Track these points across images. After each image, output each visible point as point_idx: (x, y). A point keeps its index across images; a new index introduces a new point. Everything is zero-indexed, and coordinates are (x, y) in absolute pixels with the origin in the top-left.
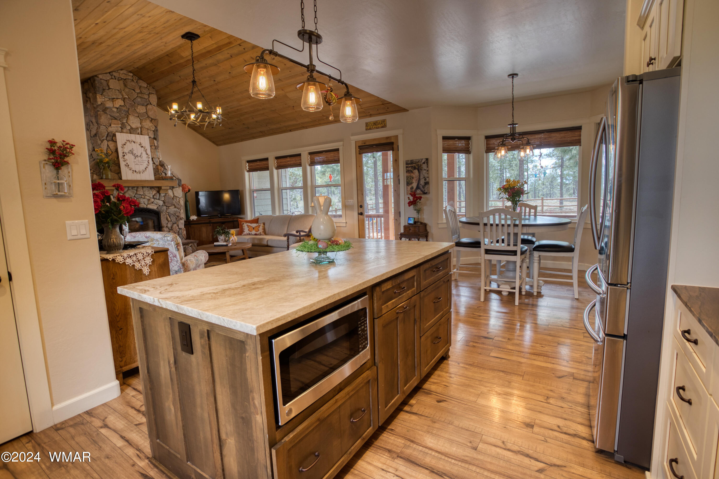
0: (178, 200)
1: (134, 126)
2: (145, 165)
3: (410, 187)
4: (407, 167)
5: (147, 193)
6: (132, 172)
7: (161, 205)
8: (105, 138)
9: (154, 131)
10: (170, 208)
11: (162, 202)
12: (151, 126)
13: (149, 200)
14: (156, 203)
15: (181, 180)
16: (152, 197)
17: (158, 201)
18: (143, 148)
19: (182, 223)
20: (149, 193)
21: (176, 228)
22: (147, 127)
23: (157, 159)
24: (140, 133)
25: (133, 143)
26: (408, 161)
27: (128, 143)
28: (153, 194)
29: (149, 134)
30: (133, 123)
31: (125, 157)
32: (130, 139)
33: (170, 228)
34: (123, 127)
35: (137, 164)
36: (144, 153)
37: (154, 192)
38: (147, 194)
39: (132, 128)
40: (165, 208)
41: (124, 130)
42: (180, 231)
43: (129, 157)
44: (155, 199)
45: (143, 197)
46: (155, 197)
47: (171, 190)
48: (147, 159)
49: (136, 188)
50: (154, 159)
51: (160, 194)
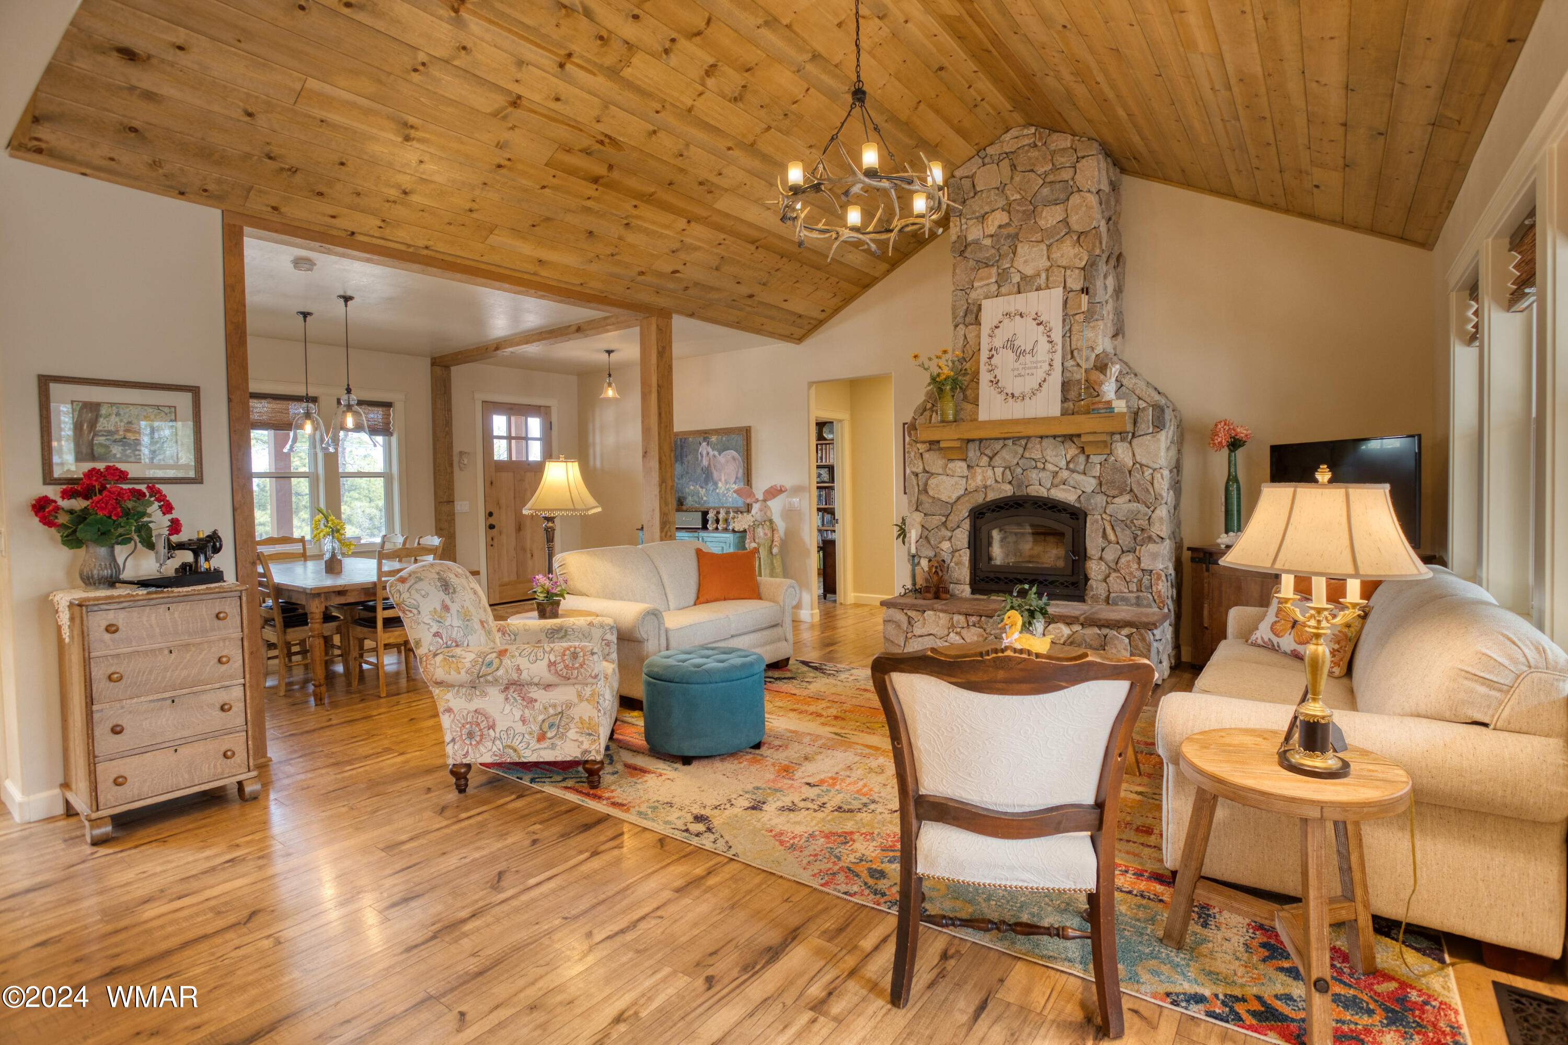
0: (1149, 478)
1: (1029, 271)
2: (1040, 375)
5: (1050, 454)
6: (1004, 397)
7: (1089, 490)
8: (959, 319)
9: (1083, 269)
10: (1116, 500)
11: (1094, 482)
12: (1075, 256)
13: (1055, 474)
14: (1072, 483)
15: (1166, 409)
16: (1063, 464)
17: (1082, 477)
18: (1041, 327)
19: (1153, 555)
20: (1056, 456)
21: (1128, 566)
22: (1064, 264)
23: (1089, 352)
24: (1043, 286)
25: (1018, 317)
27: (1006, 321)
28: (1069, 458)
29: (1069, 281)
30: (1026, 262)
31: (993, 361)
32: (1012, 310)
33: (1113, 565)
34: (1003, 277)
35: (1020, 375)
36: (1043, 340)
37: (1072, 451)
38: (1048, 458)
39: (1024, 277)
40: (1100, 500)
41: (1003, 290)
42: (1146, 581)
43: (1005, 359)
44: (1073, 471)
45: (1040, 465)
46: (1071, 466)
47: (1126, 445)
48: (1047, 358)
49: (1023, 442)
50: (1076, 353)
51: (1088, 456)
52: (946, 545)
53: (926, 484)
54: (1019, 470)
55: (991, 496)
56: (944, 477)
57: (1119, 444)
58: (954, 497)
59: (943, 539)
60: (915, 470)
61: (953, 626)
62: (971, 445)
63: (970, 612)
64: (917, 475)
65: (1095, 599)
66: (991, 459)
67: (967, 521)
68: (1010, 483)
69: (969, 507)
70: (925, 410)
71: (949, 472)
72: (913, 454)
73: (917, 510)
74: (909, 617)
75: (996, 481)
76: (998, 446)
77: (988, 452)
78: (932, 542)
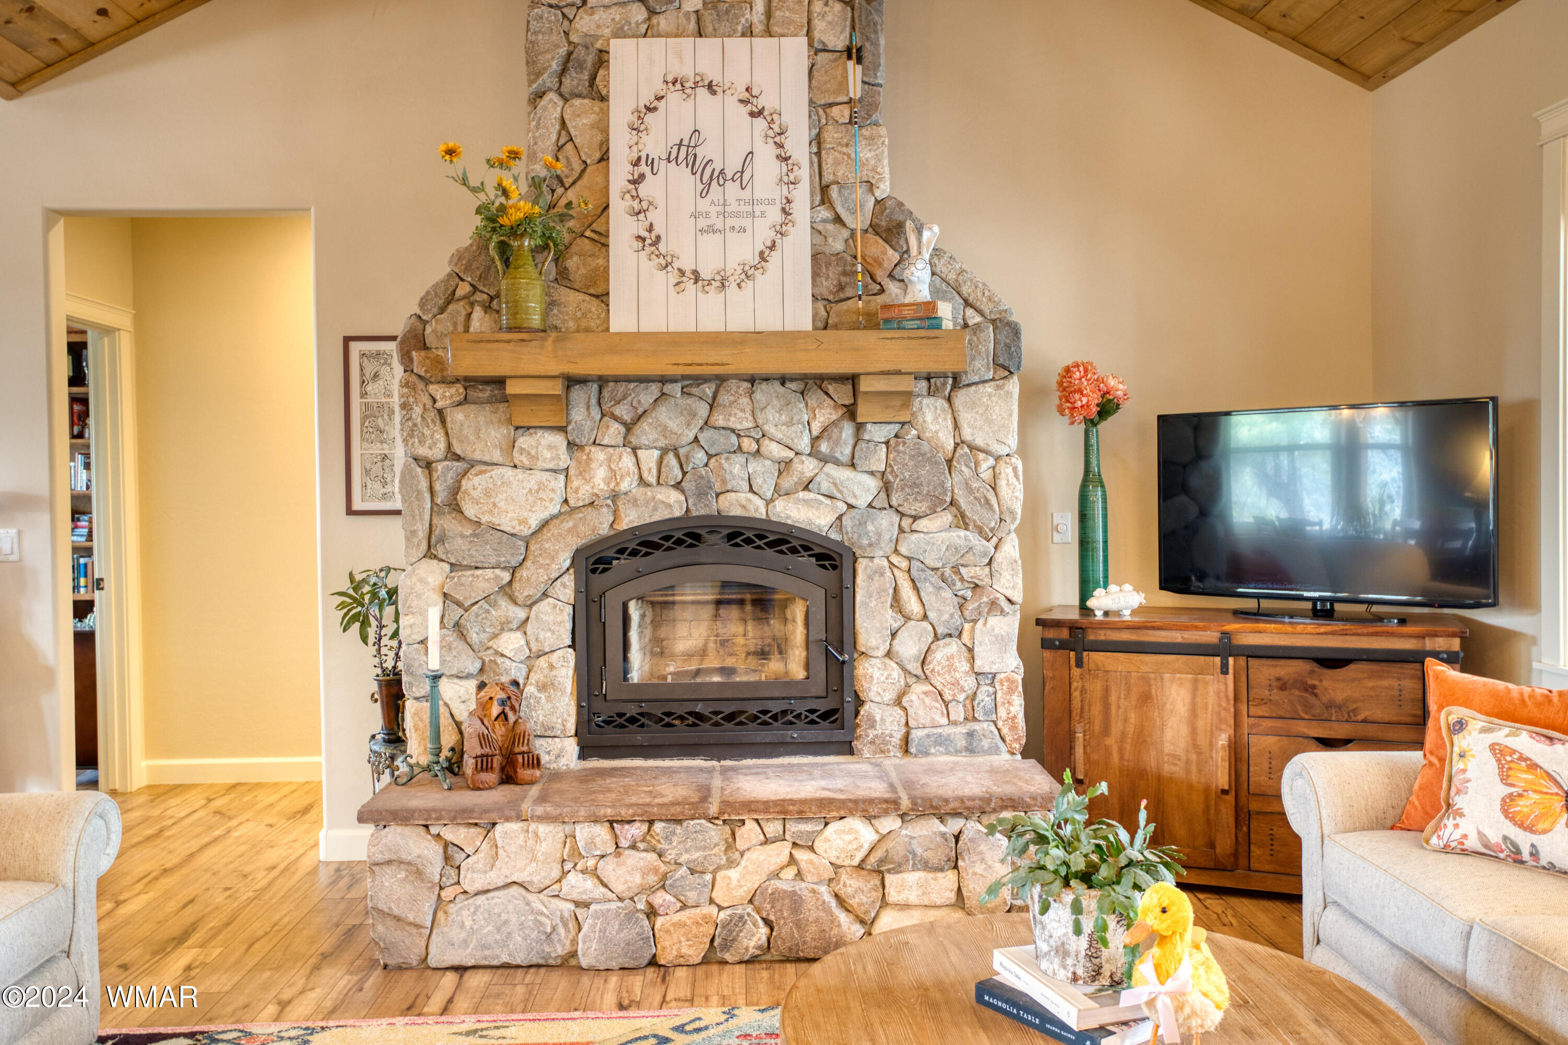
0: (986, 475)
2: (763, 233)
5: (773, 420)
6: (673, 278)
7: (862, 502)
8: (546, 80)
10: (922, 524)
11: (873, 484)
13: (785, 466)
14: (825, 486)
15: (1015, 331)
16: (804, 443)
17: (843, 474)
18: (760, 123)
19: (1001, 641)
20: (790, 423)
21: (951, 668)
23: (860, 192)
24: (759, 28)
25: (702, 92)
27: (674, 98)
28: (816, 428)
29: (819, 26)
31: (644, 190)
32: (687, 71)
35: (711, 230)
36: (766, 154)
37: (825, 414)
38: (770, 429)
39: (712, 2)
40: (887, 522)
41: (663, 23)
42: (984, 696)
43: (670, 188)
44: (825, 460)
45: (749, 445)
46: (824, 447)
47: (941, 403)
48: (777, 194)
49: (708, 389)
50: (834, 192)
51: (860, 427)
52: (512, 643)
53: (456, 490)
54: (700, 456)
55: (631, 518)
56: (508, 472)
57: (927, 401)
58: (534, 523)
59: (505, 626)
60: (423, 451)
61: (576, 854)
62: (578, 394)
63: (626, 813)
64: (428, 465)
65: (880, 747)
66: (629, 427)
67: (569, 580)
68: (678, 486)
69: (576, 543)
70: (451, 298)
71: (518, 458)
72: (418, 410)
73: (430, 554)
74: (446, 845)
75: (642, 482)
76: (647, 396)
77: (622, 410)
78: (474, 637)
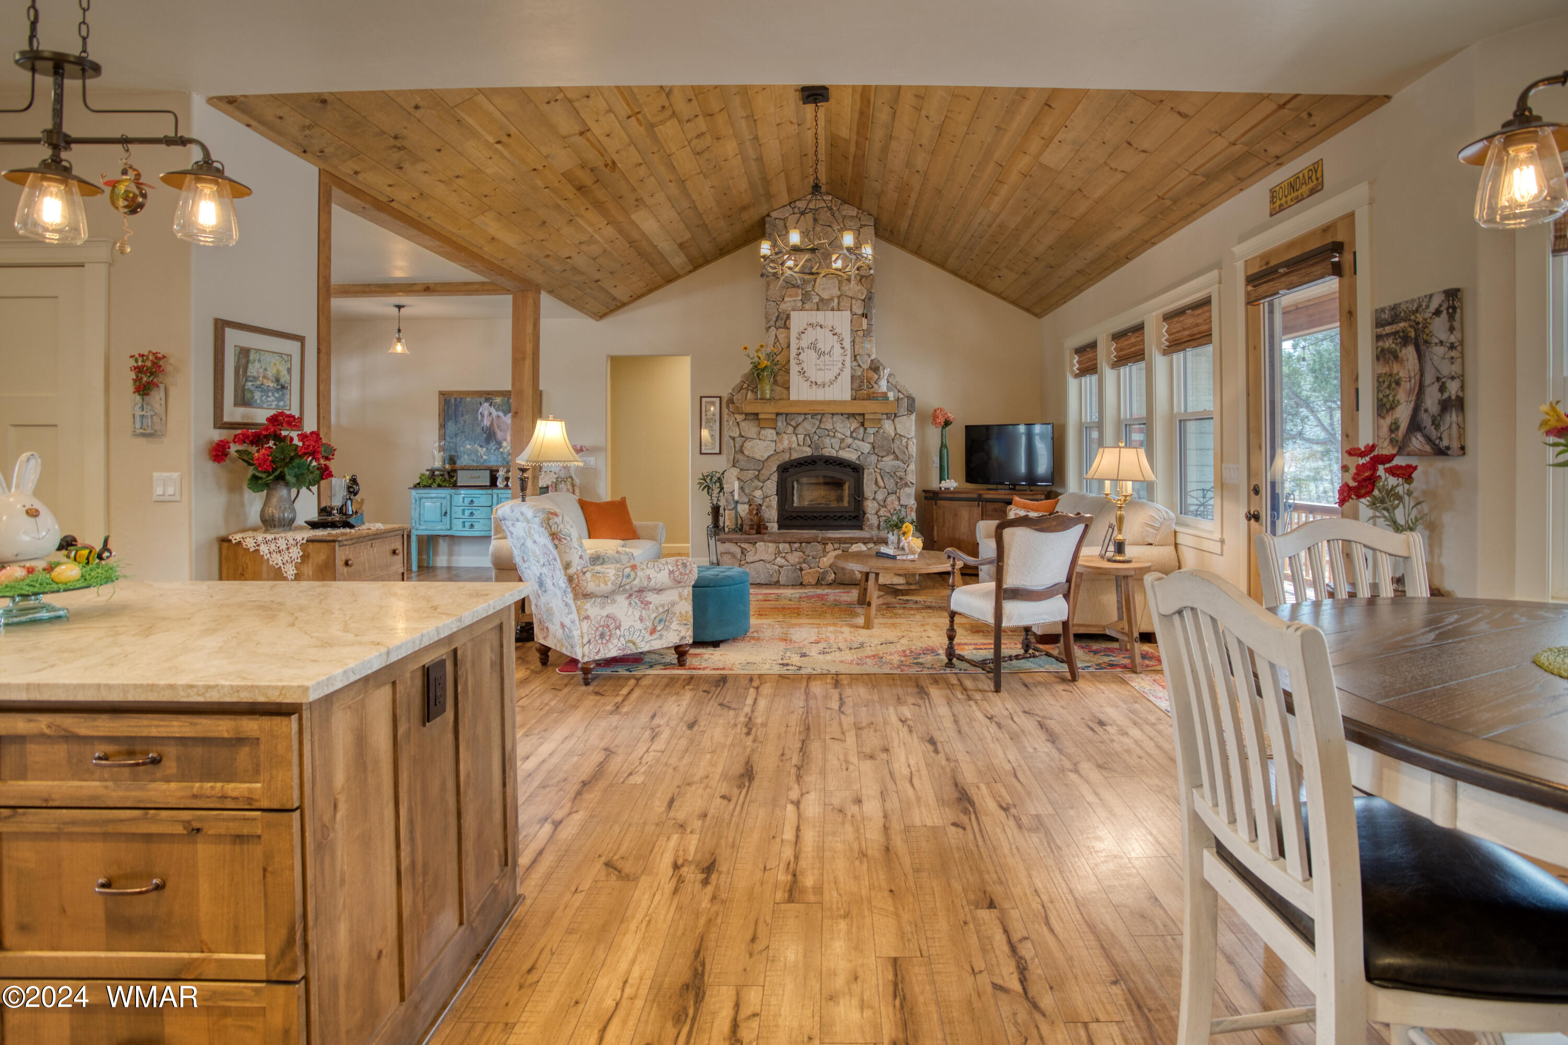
0: (904, 444)
1: (825, 296)
2: (836, 370)
3: (1389, 420)
4: (1379, 337)
5: (839, 426)
6: (809, 383)
7: (866, 452)
8: (772, 323)
9: (864, 300)
10: (884, 459)
11: (869, 446)
12: (859, 291)
13: (842, 440)
14: (855, 447)
15: (913, 400)
16: (848, 434)
17: (861, 443)
18: (836, 337)
19: (909, 495)
20: (844, 428)
21: (892, 503)
22: (850, 295)
23: (866, 357)
24: (836, 308)
25: (818, 328)
26: (1383, 310)
27: (810, 329)
28: (852, 429)
29: (854, 307)
30: (824, 289)
31: (800, 357)
32: (814, 321)
33: (882, 503)
34: (806, 297)
35: (821, 369)
36: (837, 346)
37: (855, 425)
38: (838, 429)
39: (822, 300)
40: (874, 458)
41: (807, 306)
42: (904, 512)
43: (809, 356)
44: (855, 439)
45: (831, 434)
46: (854, 435)
47: (891, 422)
48: (841, 359)
49: (819, 417)
50: (858, 357)
51: (865, 429)
52: (758, 493)
53: (742, 446)
54: (816, 437)
55: (795, 456)
56: (758, 441)
57: (886, 421)
58: (766, 457)
59: (756, 488)
60: (732, 434)
61: (780, 552)
62: (780, 418)
63: (794, 540)
64: (734, 439)
65: (871, 527)
66: (795, 428)
67: (776, 474)
68: (809, 446)
69: (778, 463)
70: (741, 388)
71: (761, 437)
72: (731, 422)
73: (734, 466)
74: (742, 549)
75: (799, 445)
76: (800, 419)
77: (793, 423)
78: (747, 491)
